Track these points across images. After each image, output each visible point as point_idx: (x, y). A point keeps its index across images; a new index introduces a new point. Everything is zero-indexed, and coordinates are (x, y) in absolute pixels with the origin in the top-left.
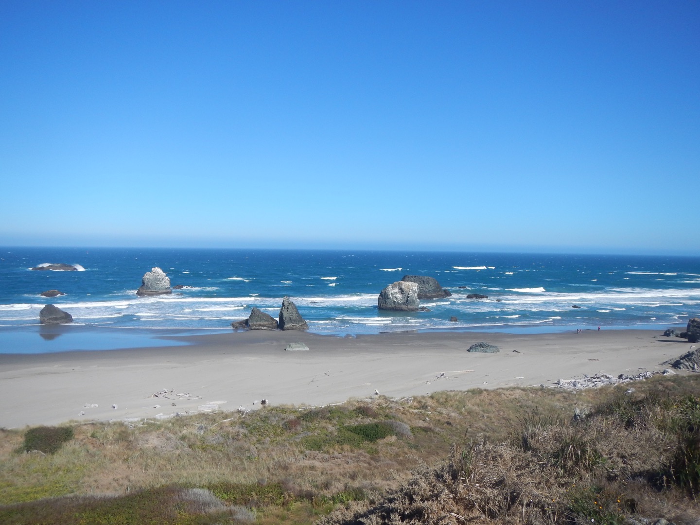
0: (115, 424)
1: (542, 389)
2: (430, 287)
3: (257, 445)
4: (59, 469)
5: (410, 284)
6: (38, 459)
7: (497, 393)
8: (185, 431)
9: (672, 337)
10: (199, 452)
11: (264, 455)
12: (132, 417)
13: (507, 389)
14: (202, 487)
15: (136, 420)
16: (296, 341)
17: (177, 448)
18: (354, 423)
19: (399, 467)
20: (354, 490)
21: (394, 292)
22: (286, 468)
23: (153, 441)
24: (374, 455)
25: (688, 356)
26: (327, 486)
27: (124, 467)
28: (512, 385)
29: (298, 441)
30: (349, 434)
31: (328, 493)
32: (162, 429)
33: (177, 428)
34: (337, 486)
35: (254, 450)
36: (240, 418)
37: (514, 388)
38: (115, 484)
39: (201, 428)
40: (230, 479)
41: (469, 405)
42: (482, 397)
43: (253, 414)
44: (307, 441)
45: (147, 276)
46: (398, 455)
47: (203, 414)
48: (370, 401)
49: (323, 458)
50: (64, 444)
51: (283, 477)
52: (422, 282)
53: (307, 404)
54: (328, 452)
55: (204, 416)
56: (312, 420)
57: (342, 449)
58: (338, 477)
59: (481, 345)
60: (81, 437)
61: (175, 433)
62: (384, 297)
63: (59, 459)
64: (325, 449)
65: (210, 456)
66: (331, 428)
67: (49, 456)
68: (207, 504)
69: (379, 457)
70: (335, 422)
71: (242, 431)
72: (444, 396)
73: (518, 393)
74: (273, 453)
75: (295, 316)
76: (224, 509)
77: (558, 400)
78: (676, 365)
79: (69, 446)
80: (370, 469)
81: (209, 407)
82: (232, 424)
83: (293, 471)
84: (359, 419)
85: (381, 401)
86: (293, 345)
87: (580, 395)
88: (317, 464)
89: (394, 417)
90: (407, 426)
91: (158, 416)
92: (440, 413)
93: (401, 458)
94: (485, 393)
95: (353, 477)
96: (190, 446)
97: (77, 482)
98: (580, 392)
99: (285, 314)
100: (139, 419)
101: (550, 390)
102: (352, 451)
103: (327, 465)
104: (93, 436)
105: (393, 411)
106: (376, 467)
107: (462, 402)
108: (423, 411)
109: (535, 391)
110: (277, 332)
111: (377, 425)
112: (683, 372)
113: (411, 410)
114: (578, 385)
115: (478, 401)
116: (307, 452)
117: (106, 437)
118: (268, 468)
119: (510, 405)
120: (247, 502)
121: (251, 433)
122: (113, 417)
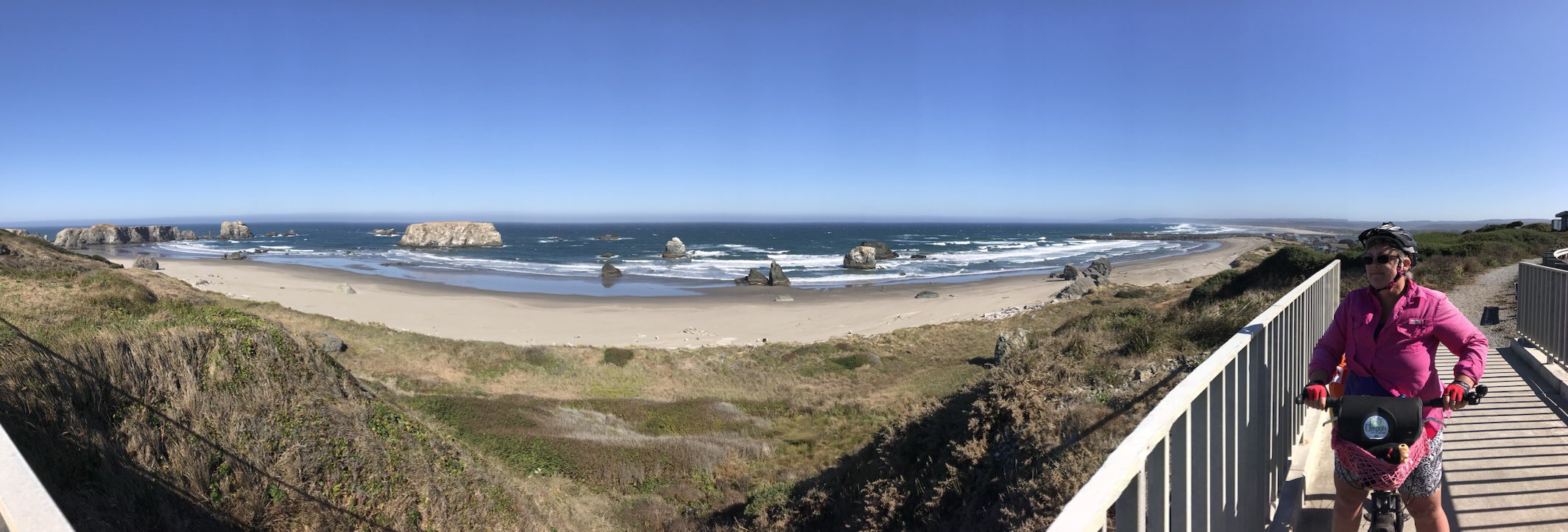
0: (661, 350)
1: (973, 321)
2: (882, 251)
3: (764, 372)
4: (627, 379)
5: (869, 248)
6: (613, 369)
7: (942, 327)
8: (710, 359)
9: (1055, 278)
10: (721, 375)
11: (770, 380)
12: (672, 347)
13: (949, 324)
14: (727, 402)
15: (674, 348)
16: (783, 294)
17: (705, 371)
18: (836, 356)
19: (874, 388)
20: (843, 407)
21: (855, 254)
22: (787, 390)
23: (688, 365)
24: (854, 380)
25: (1066, 290)
26: (821, 403)
27: (670, 381)
28: (951, 320)
29: (795, 369)
30: (834, 365)
31: (823, 409)
32: (694, 357)
33: (704, 357)
34: (829, 404)
35: (762, 375)
36: (750, 351)
37: (954, 323)
38: (665, 393)
39: (721, 358)
40: (747, 397)
41: (922, 338)
42: (931, 331)
43: (759, 348)
44: (802, 370)
45: (669, 243)
46: (872, 379)
47: (722, 347)
48: (847, 339)
49: (815, 383)
50: (629, 361)
51: (787, 397)
52: (877, 247)
53: (799, 342)
54: (818, 378)
55: (722, 348)
56: (804, 354)
57: (829, 376)
58: (828, 397)
59: (925, 293)
60: (639, 358)
61: (703, 360)
62: (848, 258)
63: (627, 371)
64: (816, 375)
65: (730, 379)
66: (819, 360)
67: (620, 368)
68: (734, 415)
69: (858, 381)
70: (822, 355)
71: (752, 361)
72: (903, 332)
73: (957, 326)
74: (777, 379)
75: (780, 275)
76: (747, 418)
77: (985, 328)
78: (1059, 296)
79: (632, 363)
80: (852, 391)
81: (725, 342)
82: (745, 356)
83: (794, 392)
84: (840, 353)
85: (855, 338)
86: (781, 297)
87: (1000, 323)
88: (811, 387)
89: (866, 350)
90: (877, 357)
91: (689, 346)
92: (901, 345)
93: (875, 381)
94: (933, 327)
95: (840, 397)
96: (715, 370)
97: (641, 389)
98: (999, 321)
99: (773, 274)
100: (676, 348)
101: (978, 322)
102: (837, 377)
103: (819, 388)
104: (647, 358)
105: (866, 346)
106: (856, 389)
107: (917, 336)
108: (888, 345)
109: (968, 323)
110: (768, 287)
111: (854, 357)
112: (1064, 300)
113: (879, 345)
114: (998, 317)
115: (928, 334)
116: (802, 378)
117: (655, 359)
118: (774, 390)
119: (951, 334)
120: (762, 414)
121: (759, 363)
122: (658, 345)
